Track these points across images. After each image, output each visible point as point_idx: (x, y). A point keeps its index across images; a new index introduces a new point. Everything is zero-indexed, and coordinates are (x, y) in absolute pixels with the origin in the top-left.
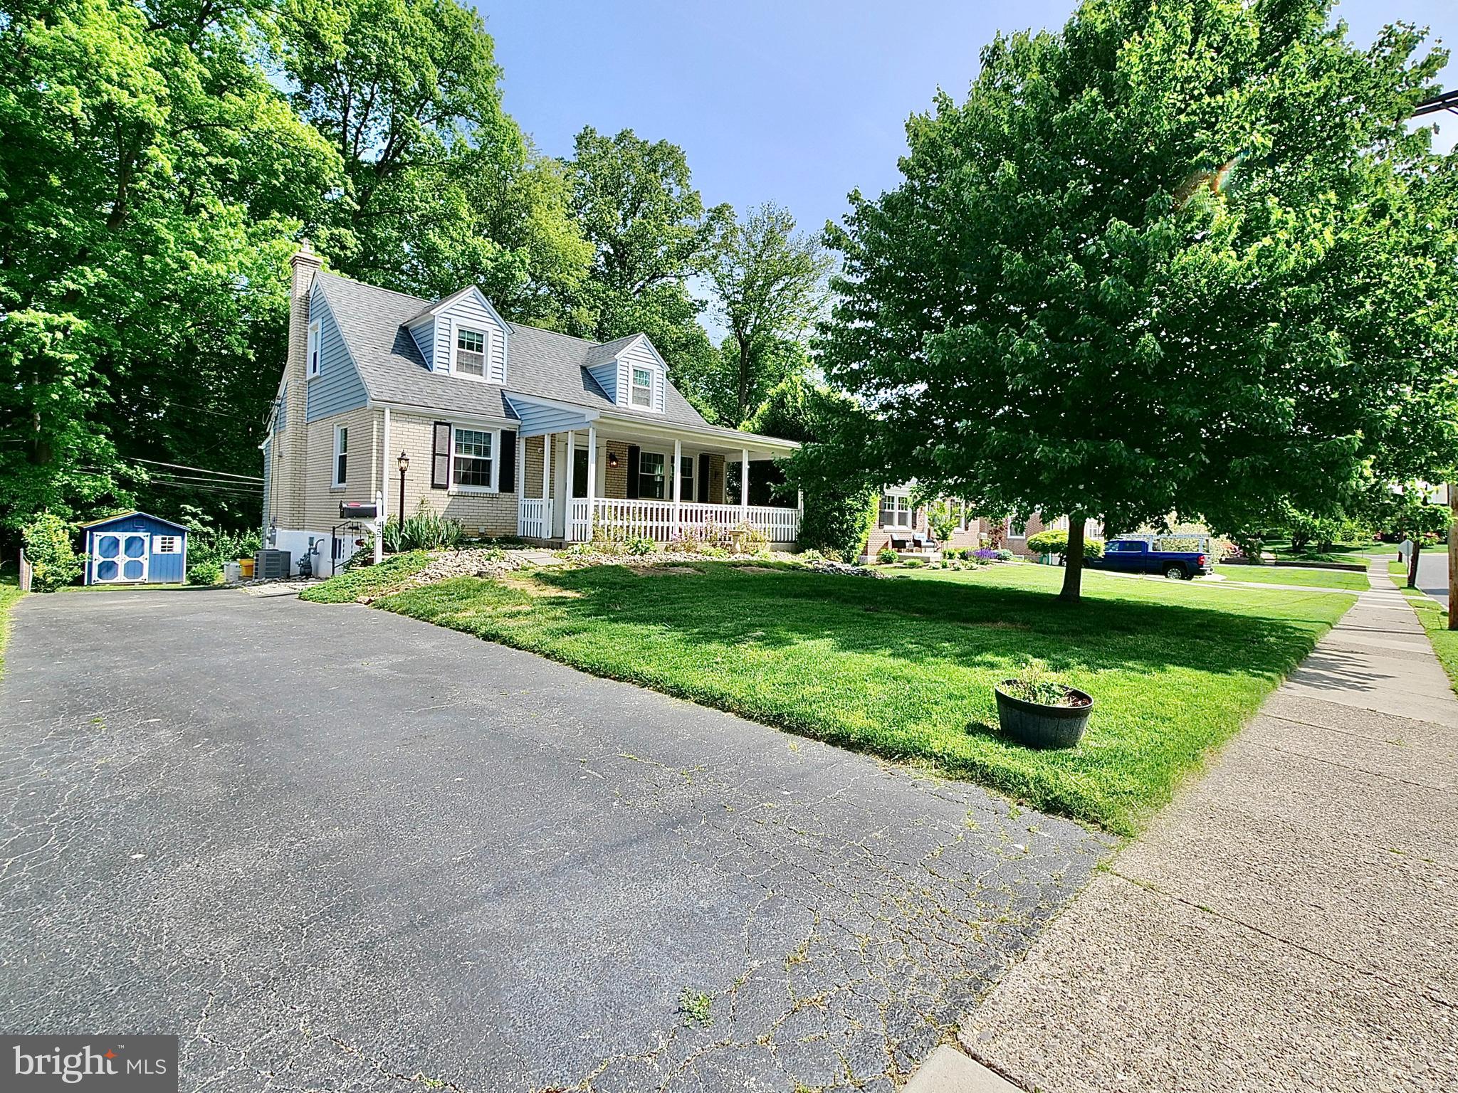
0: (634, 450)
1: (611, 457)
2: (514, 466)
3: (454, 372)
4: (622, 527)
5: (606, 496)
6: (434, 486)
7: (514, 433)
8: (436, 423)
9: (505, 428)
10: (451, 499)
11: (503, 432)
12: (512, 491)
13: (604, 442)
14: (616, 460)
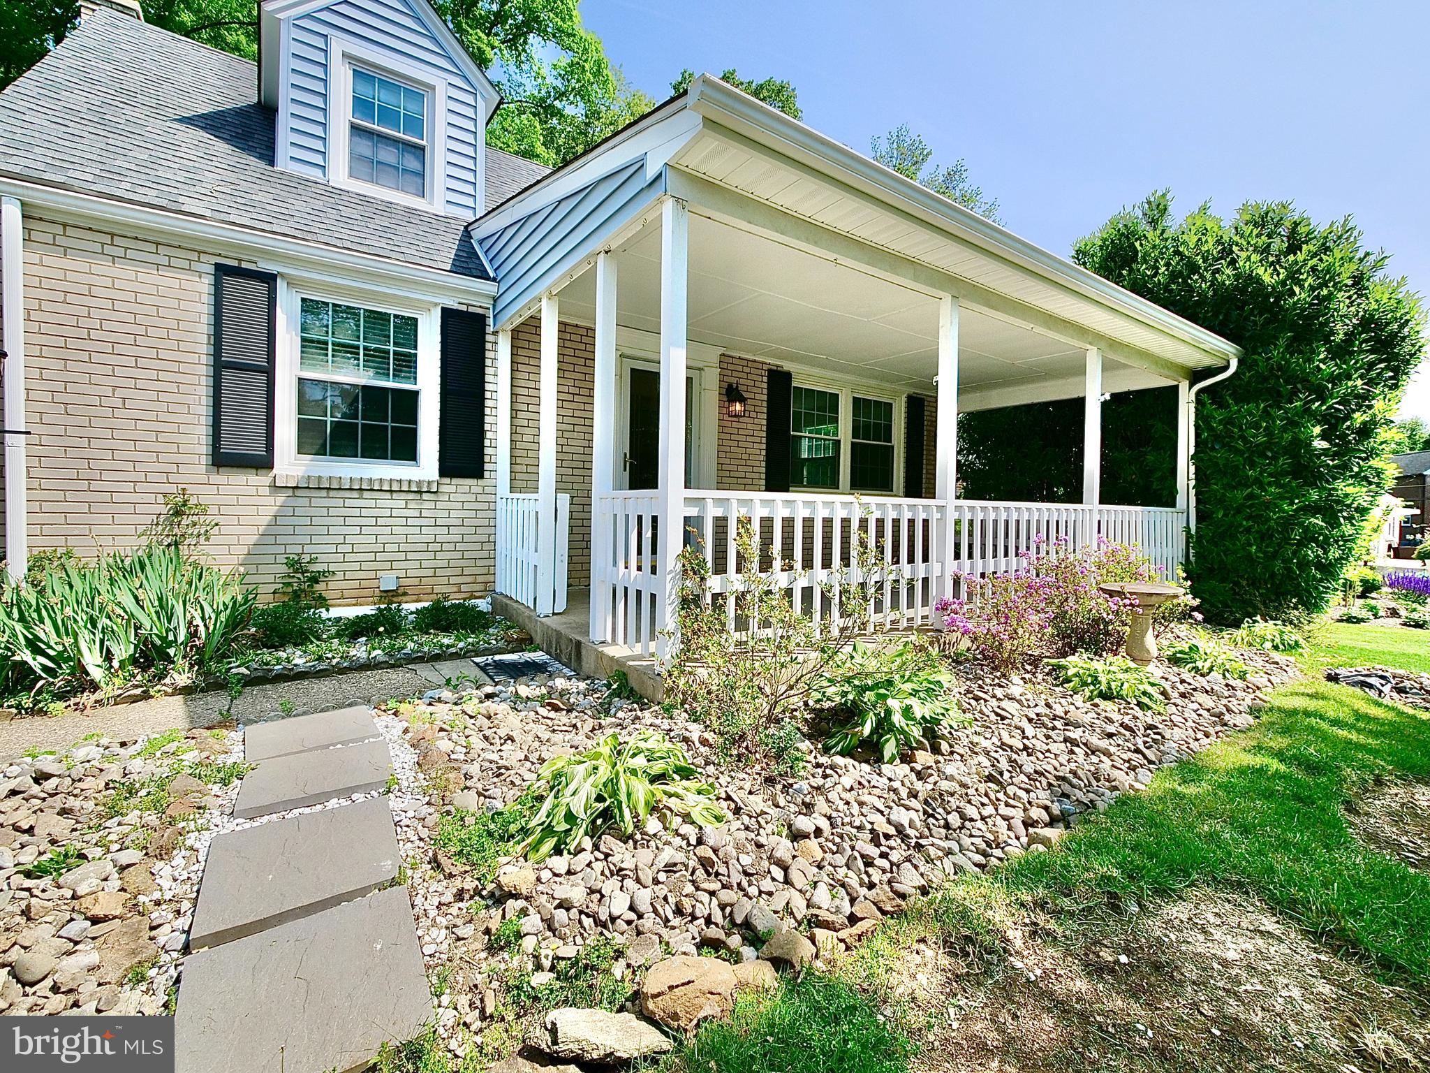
0: (779, 380)
1: (732, 393)
2: (482, 407)
3: (339, 174)
4: (789, 593)
5: (721, 485)
6: (222, 460)
7: (481, 319)
8: (222, 271)
9: (453, 304)
10: (281, 499)
11: (447, 314)
12: (477, 472)
13: (712, 356)
14: (742, 400)
